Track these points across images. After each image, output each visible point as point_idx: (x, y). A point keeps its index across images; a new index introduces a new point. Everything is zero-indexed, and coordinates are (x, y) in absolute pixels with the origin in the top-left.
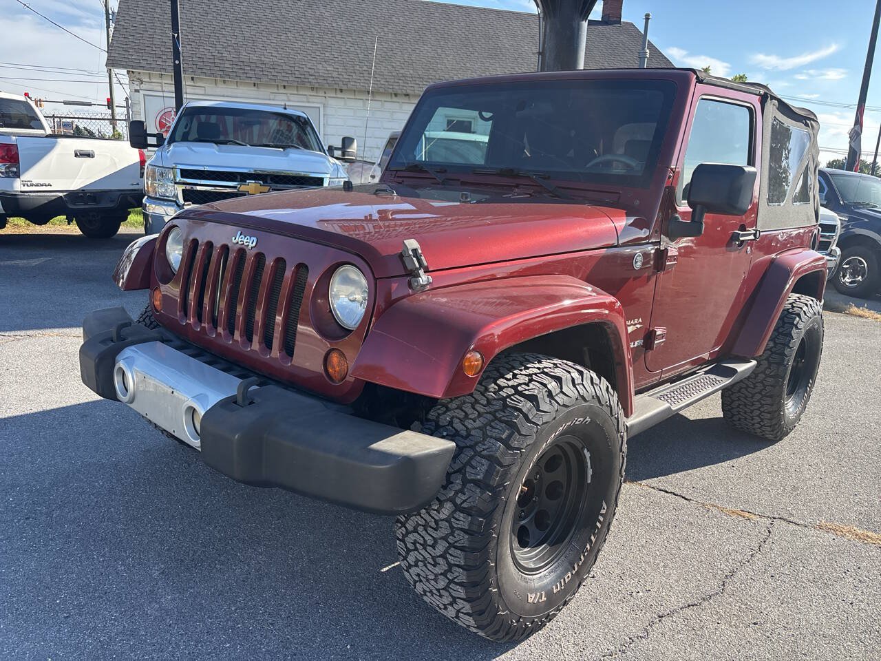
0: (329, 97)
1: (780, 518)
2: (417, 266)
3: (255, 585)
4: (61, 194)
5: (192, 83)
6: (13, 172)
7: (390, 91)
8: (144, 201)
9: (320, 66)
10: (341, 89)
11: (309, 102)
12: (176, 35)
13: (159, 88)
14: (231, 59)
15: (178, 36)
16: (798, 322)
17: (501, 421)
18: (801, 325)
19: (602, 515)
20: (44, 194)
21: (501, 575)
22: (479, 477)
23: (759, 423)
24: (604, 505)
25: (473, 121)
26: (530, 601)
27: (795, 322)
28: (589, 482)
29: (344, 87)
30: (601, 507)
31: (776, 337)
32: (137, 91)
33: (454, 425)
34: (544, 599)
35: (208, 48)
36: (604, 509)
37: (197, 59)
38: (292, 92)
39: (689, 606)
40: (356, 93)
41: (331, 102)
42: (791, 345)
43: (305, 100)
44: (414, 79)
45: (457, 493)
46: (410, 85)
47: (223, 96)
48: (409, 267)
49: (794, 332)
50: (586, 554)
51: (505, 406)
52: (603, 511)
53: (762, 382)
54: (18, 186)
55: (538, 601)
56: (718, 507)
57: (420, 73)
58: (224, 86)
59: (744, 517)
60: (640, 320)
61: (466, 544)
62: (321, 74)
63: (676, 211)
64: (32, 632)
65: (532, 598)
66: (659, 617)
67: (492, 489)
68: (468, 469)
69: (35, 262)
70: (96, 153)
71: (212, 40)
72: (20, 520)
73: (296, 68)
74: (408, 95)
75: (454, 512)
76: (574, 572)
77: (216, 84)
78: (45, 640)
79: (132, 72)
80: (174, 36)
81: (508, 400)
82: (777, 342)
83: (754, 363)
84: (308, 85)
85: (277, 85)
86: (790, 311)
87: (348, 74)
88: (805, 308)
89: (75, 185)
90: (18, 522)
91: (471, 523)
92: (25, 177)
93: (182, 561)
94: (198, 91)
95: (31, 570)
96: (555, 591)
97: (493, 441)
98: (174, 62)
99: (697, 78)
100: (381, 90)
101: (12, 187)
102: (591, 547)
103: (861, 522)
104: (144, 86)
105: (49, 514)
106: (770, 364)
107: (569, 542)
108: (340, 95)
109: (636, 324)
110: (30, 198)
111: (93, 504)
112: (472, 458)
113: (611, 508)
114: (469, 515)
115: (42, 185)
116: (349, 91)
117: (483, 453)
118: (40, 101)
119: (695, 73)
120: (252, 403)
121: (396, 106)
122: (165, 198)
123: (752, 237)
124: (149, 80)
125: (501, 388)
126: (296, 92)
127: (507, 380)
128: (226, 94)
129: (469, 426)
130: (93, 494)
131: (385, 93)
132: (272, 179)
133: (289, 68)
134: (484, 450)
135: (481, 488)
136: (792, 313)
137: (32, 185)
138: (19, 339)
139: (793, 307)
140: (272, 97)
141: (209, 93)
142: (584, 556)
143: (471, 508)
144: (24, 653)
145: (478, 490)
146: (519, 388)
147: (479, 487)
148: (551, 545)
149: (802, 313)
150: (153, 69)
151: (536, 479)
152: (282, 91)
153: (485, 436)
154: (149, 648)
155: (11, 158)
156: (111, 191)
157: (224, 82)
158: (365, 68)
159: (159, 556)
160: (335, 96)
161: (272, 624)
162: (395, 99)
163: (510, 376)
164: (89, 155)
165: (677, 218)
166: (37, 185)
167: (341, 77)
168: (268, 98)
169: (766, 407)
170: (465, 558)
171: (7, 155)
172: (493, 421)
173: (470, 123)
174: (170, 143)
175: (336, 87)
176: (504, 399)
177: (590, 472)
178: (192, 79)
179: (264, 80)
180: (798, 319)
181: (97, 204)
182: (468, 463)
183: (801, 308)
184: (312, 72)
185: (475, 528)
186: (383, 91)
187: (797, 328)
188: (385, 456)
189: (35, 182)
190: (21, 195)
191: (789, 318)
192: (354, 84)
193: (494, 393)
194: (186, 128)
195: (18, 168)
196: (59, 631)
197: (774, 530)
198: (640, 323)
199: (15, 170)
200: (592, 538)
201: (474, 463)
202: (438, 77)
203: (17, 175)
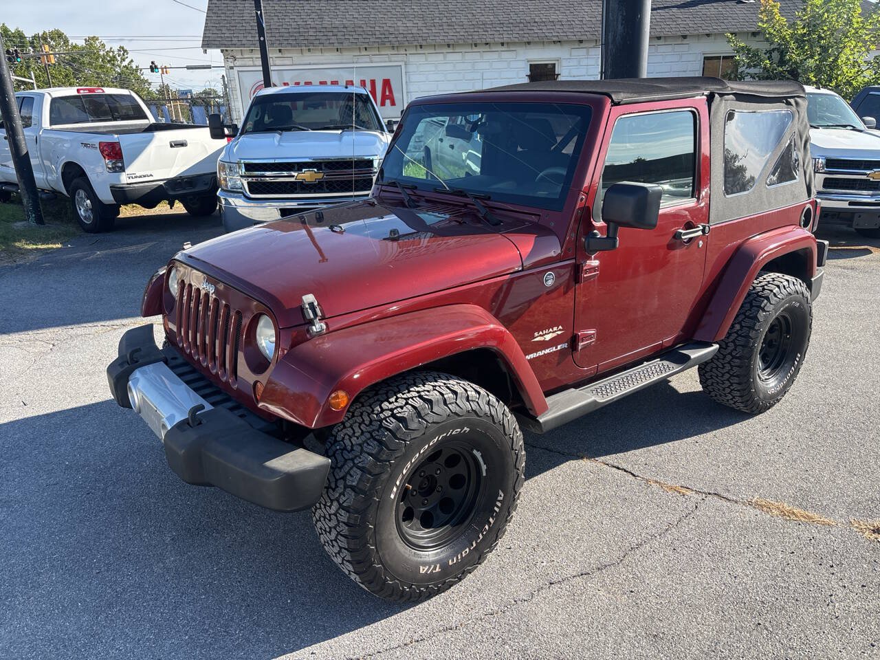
0: (410, 54)
1: (715, 494)
2: (312, 316)
3: (236, 551)
4: (161, 183)
5: (280, 55)
6: (118, 167)
7: (470, 41)
8: (218, 194)
9: (399, 23)
10: (421, 44)
11: (391, 61)
12: (259, 12)
13: (251, 63)
14: (315, 26)
15: (261, 12)
16: (765, 305)
17: (375, 439)
18: (770, 308)
19: (499, 501)
20: (146, 184)
21: (384, 555)
22: (354, 484)
23: (732, 399)
24: (501, 493)
25: (556, 63)
26: (421, 571)
27: (762, 305)
28: (484, 474)
29: (424, 43)
30: (498, 495)
31: (742, 320)
32: (232, 68)
33: (345, 441)
34: (438, 570)
35: (293, 17)
36: (501, 496)
37: (283, 30)
38: (374, 53)
39: (582, 575)
40: (436, 47)
41: (412, 59)
42: (756, 328)
43: (387, 59)
44: (494, 25)
45: (340, 494)
46: (490, 33)
47: (310, 64)
48: (308, 318)
49: (761, 315)
50: (484, 533)
51: (381, 426)
52: (500, 498)
53: (729, 363)
54: (124, 179)
55: (432, 572)
56: (660, 483)
57: (500, 18)
58: (309, 54)
59: (680, 493)
60: (560, 327)
61: (347, 533)
62: (401, 32)
63: (594, 227)
64: (72, 584)
65: (423, 570)
66: (551, 584)
67: (364, 493)
68: (348, 477)
69: (142, 248)
70: (188, 142)
71: (298, 8)
72: (83, 495)
73: (377, 28)
74: (487, 44)
75: (339, 509)
76: (472, 548)
77: (302, 53)
78: (79, 590)
79: (226, 50)
80: (257, 13)
81: (384, 421)
82: (744, 325)
83: (716, 346)
84: (388, 44)
85: (360, 48)
86: (760, 294)
87: (428, 28)
88: (776, 290)
89: (172, 173)
90: (81, 497)
91: (349, 518)
92: (129, 170)
93: (190, 529)
94: (287, 62)
95: (81, 536)
96: (450, 563)
97: (366, 455)
98: (260, 39)
99: (612, 101)
100: (461, 42)
101: (119, 180)
102: (489, 527)
103: (795, 499)
104: (237, 63)
105: (104, 490)
106: (736, 346)
107: (469, 524)
108: (420, 51)
109: (556, 331)
110: (135, 189)
111: (138, 481)
112: (351, 468)
113: (509, 495)
114: (348, 512)
115: (145, 176)
116: (429, 46)
117: (359, 464)
118: (166, 68)
119: (611, 97)
120: (200, 423)
121: (477, 56)
122: (235, 190)
123: (700, 233)
124: (241, 57)
125: (383, 410)
126: (378, 53)
127: (390, 403)
128: (312, 62)
129: (354, 443)
130: (139, 473)
131: (465, 44)
132: (326, 166)
133: (369, 29)
134: (360, 462)
135: (356, 492)
136: (761, 296)
137: (136, 177)
138: (115, 329)
139: (764, 289)
140: (355, 60)
141: (297, 63)
142: (483, 534)
143: (349, 507)
144: (65, 599)
145: (353, 494)
146: (395, 411)
147: (354, 491)
148: (453, 526)
149: (771, 296)
150: (244, 45)
151: (437, 474)
152: (364, 53)
153: (362, 451)
154: (148, 597)
155: (116, 154)
156: (205, 174)
157: (309, 50)
158: (445, 20)
159: (174, 525)
160: (415, 52)
161: (239, 582)
162: (475, 49)
163: (393, 399)
164: (183, 144)
165: (596, 234)
166: (140, 177)
167: (420, 32)
168: (351, 61)
169: (735, 386)
170: (348, 543)
171: (112, 150)
172: (369, 439)
173: (554, 65)
174: (241, 134)
175: (415, 43)
176: (381, 421)
177: (484, 467)
178: (280, 51)
179: (346, 44)
180: (766, 301)
181: (194, 188)
182: (348, 473)
183: (772, 291)
184: (392, 30)
185: (352, 522)
186: (463, 42)
187: (764, 310)
188: (273, 472)
189: (138, 175)
190: (128, 187)
191: (755, 301)
192: (434, 38)
193: (377, 415)
194: (257, 116)
195: (123, 163)
196: (90, 583)
197: (702, 506)
198: (560, 330)
199: (120, 165)
200: (491, 520)
201: (352, 472)
202: (518, 21)
203: (122, 169)
